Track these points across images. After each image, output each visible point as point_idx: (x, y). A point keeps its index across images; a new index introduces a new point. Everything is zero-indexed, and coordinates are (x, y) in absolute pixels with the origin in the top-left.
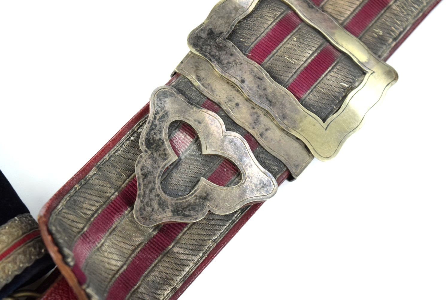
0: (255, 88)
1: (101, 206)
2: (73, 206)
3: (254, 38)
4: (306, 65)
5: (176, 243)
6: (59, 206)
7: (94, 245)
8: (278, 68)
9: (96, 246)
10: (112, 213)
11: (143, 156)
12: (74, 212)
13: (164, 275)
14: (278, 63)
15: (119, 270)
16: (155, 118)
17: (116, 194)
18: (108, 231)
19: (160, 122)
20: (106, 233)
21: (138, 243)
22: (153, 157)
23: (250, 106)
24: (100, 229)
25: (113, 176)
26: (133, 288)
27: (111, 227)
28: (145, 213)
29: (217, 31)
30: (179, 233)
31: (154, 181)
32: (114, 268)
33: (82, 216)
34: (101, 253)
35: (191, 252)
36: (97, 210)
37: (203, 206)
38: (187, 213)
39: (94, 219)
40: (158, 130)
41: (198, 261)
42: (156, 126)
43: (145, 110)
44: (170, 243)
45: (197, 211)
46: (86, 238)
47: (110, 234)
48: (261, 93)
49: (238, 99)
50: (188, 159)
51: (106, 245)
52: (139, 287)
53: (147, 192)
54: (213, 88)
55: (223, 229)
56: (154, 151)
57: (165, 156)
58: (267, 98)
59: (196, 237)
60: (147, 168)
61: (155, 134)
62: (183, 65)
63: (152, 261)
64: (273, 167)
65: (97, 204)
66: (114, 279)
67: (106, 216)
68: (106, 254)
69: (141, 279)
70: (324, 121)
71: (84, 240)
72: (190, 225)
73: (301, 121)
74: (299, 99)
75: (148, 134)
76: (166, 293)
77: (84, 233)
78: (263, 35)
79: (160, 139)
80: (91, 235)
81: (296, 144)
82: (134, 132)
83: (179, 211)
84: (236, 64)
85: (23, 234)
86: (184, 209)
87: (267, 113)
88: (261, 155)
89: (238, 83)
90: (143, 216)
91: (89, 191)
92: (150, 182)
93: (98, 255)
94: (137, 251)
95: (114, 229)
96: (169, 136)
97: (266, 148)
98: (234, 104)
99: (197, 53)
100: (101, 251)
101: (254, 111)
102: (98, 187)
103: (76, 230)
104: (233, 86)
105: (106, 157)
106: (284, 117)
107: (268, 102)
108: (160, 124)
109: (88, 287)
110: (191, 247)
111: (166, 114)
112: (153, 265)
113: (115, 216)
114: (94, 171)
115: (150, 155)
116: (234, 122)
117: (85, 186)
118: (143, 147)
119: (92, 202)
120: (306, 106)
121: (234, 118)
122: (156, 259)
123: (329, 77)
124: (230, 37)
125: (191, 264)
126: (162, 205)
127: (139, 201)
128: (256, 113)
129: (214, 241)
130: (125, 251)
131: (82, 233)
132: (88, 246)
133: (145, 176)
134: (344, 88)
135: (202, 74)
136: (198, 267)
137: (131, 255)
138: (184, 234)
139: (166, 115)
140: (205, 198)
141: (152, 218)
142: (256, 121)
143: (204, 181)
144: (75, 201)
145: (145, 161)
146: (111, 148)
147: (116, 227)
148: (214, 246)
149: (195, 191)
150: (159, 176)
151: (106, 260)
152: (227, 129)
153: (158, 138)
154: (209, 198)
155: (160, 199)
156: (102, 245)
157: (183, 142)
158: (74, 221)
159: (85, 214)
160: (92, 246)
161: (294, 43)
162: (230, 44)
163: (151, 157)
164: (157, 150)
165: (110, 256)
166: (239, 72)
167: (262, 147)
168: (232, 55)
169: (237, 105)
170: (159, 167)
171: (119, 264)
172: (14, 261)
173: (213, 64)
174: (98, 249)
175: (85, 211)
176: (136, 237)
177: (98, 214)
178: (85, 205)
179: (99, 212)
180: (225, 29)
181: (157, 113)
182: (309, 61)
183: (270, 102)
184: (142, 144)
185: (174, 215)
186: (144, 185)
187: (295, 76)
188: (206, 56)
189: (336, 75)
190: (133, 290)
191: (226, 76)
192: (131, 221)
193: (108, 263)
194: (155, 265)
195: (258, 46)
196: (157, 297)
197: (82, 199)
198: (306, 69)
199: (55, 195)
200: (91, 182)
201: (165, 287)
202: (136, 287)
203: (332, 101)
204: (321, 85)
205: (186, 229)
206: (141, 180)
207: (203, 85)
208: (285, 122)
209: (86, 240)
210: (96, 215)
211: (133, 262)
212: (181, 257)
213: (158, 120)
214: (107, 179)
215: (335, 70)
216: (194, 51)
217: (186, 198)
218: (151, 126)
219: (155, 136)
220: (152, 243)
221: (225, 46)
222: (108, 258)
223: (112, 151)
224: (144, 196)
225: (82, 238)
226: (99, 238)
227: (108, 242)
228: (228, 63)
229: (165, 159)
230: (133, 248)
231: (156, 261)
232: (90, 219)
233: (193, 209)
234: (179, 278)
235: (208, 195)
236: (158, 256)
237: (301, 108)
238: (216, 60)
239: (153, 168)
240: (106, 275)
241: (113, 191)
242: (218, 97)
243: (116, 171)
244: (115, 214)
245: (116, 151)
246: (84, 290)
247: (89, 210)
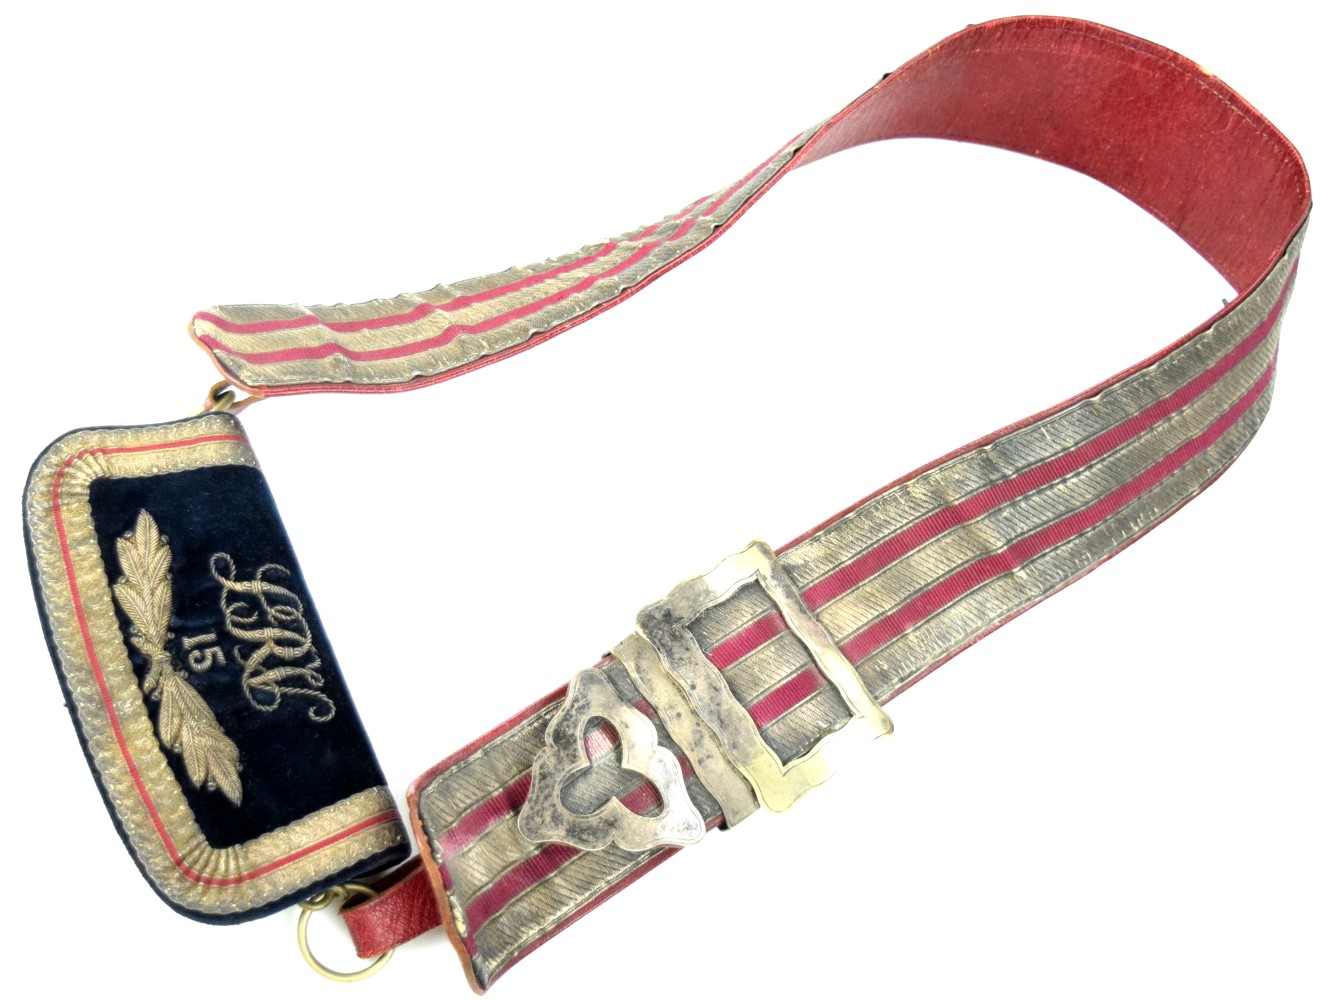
0: (707, 700)
1: (478, 801)
2: (445, 791)
3: (721, 635)
4: (778, 686)
5: (560, 872)
6: (430, 788)
7: (460, 848)
8: (742, 681)
9: (462, 849)
10: (489, 814)
11: (547, 751)
12: (445, 800)
13: (534, 909)
14: (744, 675)
15: (482, 887)
16: (572, 706)
17: (500, 790)
18: (479, 835)
19: (578, 713)
20: (476, 836)
21: (512, 860)
23: (695, 720)
24: (470, 829)
25: (501, 766)
26: (493, 913)
27: (484, 830)
28: (532, 823)
29: (676, 614)
30: (566, 860)
31: (553, 787)
32: (477, 883)
33: (453, 808)
34: (466, 860)
35: (577, 889)
36: (472, 805)
37: (606, 834)
38: (585, 837)
39: (466, 815)
40: (573, 723)
41: (581, 903)
42: (571, 716)
43: (562, 692)
44: (552, 871)
45: (598, 838)
46: (452, 836)
47: (481, 839)
48: (713, 707)
49: (682, 708)
50: (602, 769)
51: (474, 852)
52: (501, 916)
53: (542, 798)
54: (654, 686)
55: (622, 870)
56: (561, 749)
57: (574, 758)
58: (719, 716)
59: (587, 872)
60: (548, 768)
61: (568, 726)
62: (622, 647)
63: (524, 888)
64: (705, 807)
65: (473, 797)
66: (474, 897)
67: (481, 815)
68: (471, 863)
69: (506, 906)
70: (784, 763)
71: (450, 839)
72: (582, 853)
73: (755, 757)
74: (759, 727)
75: (560, 724)
76: (531, 932)
77: (451, 829)
78: (734, 634)
79: (573, 735)
80: (459, 834)
81: (741, 785)
82: (540, 717)
83: (575, 831)
84: (690, 663)
85: (380, 810)
86: (582, 831)
87: (714, 736)
88: (693, 788)
89: (687, 688)
90: (529, 827)
91: (467, 778)
92: (547, 786)
93: (462, 861)
94: (509, 869)
95: (487, 834)
96: (585, 734)
97: (702, 780)
98: (674, 713)
99: (644, 636)
100: (466, 858)
101: (698, 728)
102: (479, 776)
103: (444, 823)
104: (680, 690)
105: (498, 740)
106: (735, 746)
107: (719, 722)
108: (577, 715)
109: (453, 895)
110: (576, 882)
111: (588, 704)
112: (523, 893)
113: (492, 818)
114: (479, 754)
115: (555, 752)
116: (668, 737)
117: (464, 771)
118: (549, 740)
119: (467, 793)
120: (766, 739)
121: (670, 731)
122: (529, 886)
123: (804, 709)
124: (689, 627)
125: (572, 904)
126: (556, 819)
127: (529, 806)
128: (701, 732)
129: (608, 882)
130: (494, 865)
131: (449, 828)
132: (453, 847)
133: (544, 777)
134: (820, 729)
135: (644, 664)
136: (579, 911)
137: (499, 873)
138: (572, 863)
139: (587, 706)
140: (612, 824)
141: (539, 831)
142: (698, 743)
143: (615, 802)
144: (448, 786)
145: (548, 758)
146: (507, 731)
147: (489, 833)
148: (606, 888)
149: (601, 812)
150: (561, 781)
151: (470, 870)
152: (660, 744)
153: (570, 732)
154: (616, 825)
155: (556, 810)
157: (599, 746)
158: (443, 811)
159: (457, 805)
160: (457, 849)
161: (771, 654)
162: (689, 635)
163: (557, 755)
164: (565, 748)
165: (476, 866)
166: (692, 675)
167: (697, 777)
168: (687, 649)
169: (679, 715)
170: (563, 769)
171: (485, 879)
172: (363, 842)
173: (661, 655)
174: (463, 855)
175: (457, 801)
176: (510, 851)
177: (472, 810)
178: (458, 795)
179: (474, 807)
180: (685, 612)
181: (576, 700)
182: (784, 682)
183: (722, 722)
184: (549, 735)
185: (568, 835)
186: (540, 788)
187: (761, 697)
188: (654, 643)
189: (813, 708)
190: (493, 917)
191: (674, 674)
192: (510, 829)
193: (472, 875)
194: (526, 894)
195: (724, 647)
196: (520, 934)
197: (457, 786)
198: (778, 691)
199: (427, 772)
200: (472, 767)
201: (532, 925)
202: (498, 914)
203: (801, 742)
204: (792, 717)
205: (576, 857)
206: (537, 781)
207: (641, 678)
208: (735, 752)
209: (452, 839)
210: (469, 811)
211: (500, 883)
212: (562, 891)
213: (576, 709)
214: (493, 768)
215: (814, 702)
216: (641, 632)
217: (587, 818)
218: (565, 715)
219: (567, 729)
220: (529, 864)
221: (682, 636)
222: (473, 869)
223: (508, 735)
224: (536, 801)
226: (467, 840)
227: (477, 849)
228: (681, 659)
229: (573, 762)
230: (505, 864)
231: (529, 889)
232: (460, 814)
233: (594, 834)
234: (552, 918)
235: (616, 820)
236: (532, 883)
237: (759, 740)
238: (666, 651)
239: (556, 769)
240: (467, 889)
241: (497, 785)
242: (656, 699)
243: (506, 761)
244: (493, 815)
245: (513, 736)
246: (449, 897)
247: (463, 802)
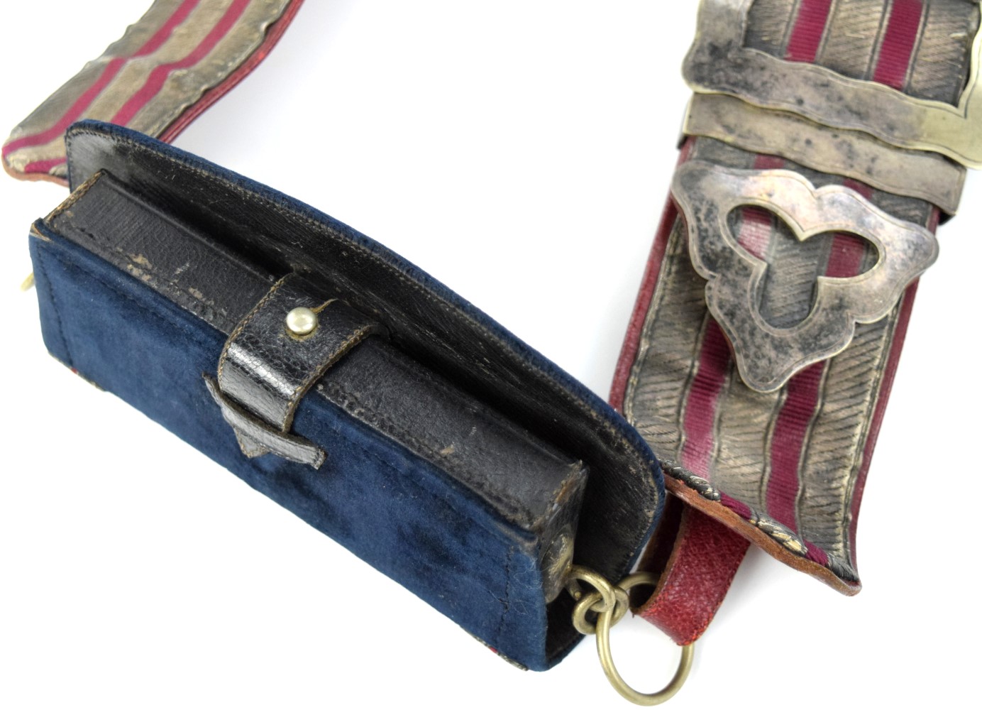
0: (824, 104)
1: (683, 393)
2: (644, 412)
3: (783, 27)
4: (883, 31)
5: (824, 397)
7: (708, 457)
8: (845, 57)
9: (712, 456)
10: (704, 397)
11: (713, 285)
12: (652, 420)
13: (828, 456)
14: (841, 48)
15: (762, 478)
16: (698, 220)
17: (697, 364)
18: (713, 426)
19: (709, 222)
20: (712, 431)
21: (764, 425)
22: (728, 281)
23: (829, 134)
24: (700, 429)
26: (795, 495)
27: (714, 417)
28: (759, 371)
29: (721, 42)
30: (818, 380)
31: (750, 317)
32: (754, 478)
33: (666, 422)
34: (724, 464)
35: (853, 401)
36: (680, 403)
37: (843, 321)
38: (824, 342)
39: (685, 419)
40: (714, 236)
41: (869, 411)
42: (706, 231)
43: (672, 213)
44: (816, 402)
45: (839, 332)
46: (691, 451)
47: (719, 429)
48: (837, 106)
49: (806, 132)
50: (781, 259)
51: (724, 449)
52: (804, 491)
53: (748, 337)
54: (759, 133)
55: (882, 344)
56: (724, 271)
57: (745, 271)
58: (851, 111)
59: (850, 375)
60: (728, 301)
61: (712, 243)
62: (694, 121)
63: (800, 443)
64: (912, 213)
65: (675, 393)
66: (763, 495)
67: (698, 406)
68: (731, 463)
69: (799, 477)
70: (955, 104)
71: (691, 456)
72: (828, 363)
73: (921, 121)
74: (899, 89)
75: (702, 248)
76: (845, 481)
77: (684, 446)
78: (795, 15)
79: (724, 248)
80: (696, 444)
81: (929, 162)
82: (673, 257)
83: (810, 344)
84: (777, 79)
86: (816, 338)
87: (861, 134)
88: (884, 203)
89: (795, 108)
90: (760, 378)
91: (653, 379)
92: (744, 321)
93: (722, 468)
94: (770, 436)
95: (720, 421)
96: (734, 236)
97: (887, 188)
98: (802, 144)
99: (708, 91)
100: (722, 461)
101: (839, 140)
103: (671, 446)
104: (788, 115)
105: (651, 316)
106: (891, 128)
107: (854, 116)
108: (711, 225)
109: (758, 520)
110: (848, 394)
111: (712, 205)
112: (804, 449)
113: (711, 398)
114: (644, 345)
115: (721, 280)
116: (816, 172)
117: (644, 374)
118: (705, 273)
119: (666, 394)
120: (915, 94)
121: (814, 165)
122: (803, 437)
123: (927, 34)
124: (747, 44)
125: (861, 419)
126: (781, 347)
127: (742, 356)
128: (844, 142)
129: (879, 368)
130: (754, 445)
131: (681, 446)
132: (701, 462)
133: (731, 314)
134: (959, 41)
135: (731, 119)
136: (873, 421)
137: (764, 447)
138: (827, 378)
139: (713, 208)
140: (840, 305)
141: (774, 374)
142: (851, 154)
143: (825, 282)
144: (642, 403)
145: (720, 291)
146: (650, 298)
147: (721, 416)
148: (883, 376)
149: (820, 303)
150: (753, 305)
151: (737, 470)
152: (817, 186)
153: (719, 247)
154: (845, 304)
155: (773, 339)
156: (719, 451)
157: (758, 237)
158: (662, 434)
159: (667, 416)
160: (705, 460)
161: (848, 6)
162: (752, 52)
163: (725, 281)
164: (728, 268)
166: (788, 91)
167: (878, 190)
168: (763, 69)
169: (808, 142)
170: (745, 291)
171: (758, 468)
173: (741, 96)
174: (717, 461)
175: (664, 411)
176: (756, 416)
177: (685, 407)
178: (659, 403)
179: (685, 403)
180: (732, 33)
181: (697, 211)
182: (886, 23)
183: (858, 114)
184: (700, 268)
185: (805, 354)
186: (738, 329)
187: (876, 57)
188: (724, 89)
189: (937, 26)
190: (797, 498)
191: (770, 104)
192: (738, 396)
193: (742, 475)
194: (808, 447)
195: (795, 36)
196: (836, 493)
197: (650, 396)
198: (887, 37)
201: (839, 473)
202: (799, 493)
203: (952, 68)
204: (923, 51)
205: (826, 370)
206: (728, 324)
207: (740, 136)
208: (897, 134)
209: (692, 455)
211: (774, 457)
212: (841, 415)
213: (705, 220)
214: (669, 348)
215: (931, 19)
216: (701, 89)
217: (811, 320)
218: (700, 234)
219: (713, 247)
220: (784, 415)
221: (746, 60)
222: (739, 467)
223: (655, 301)
224: (745, 346)
225: (686, 454)
226: (709, 443)
227: (726, 443)
228: (764, 84)
229: (748, 275)
230: (762, 435)
231: (806, 440)
232: (678, 421)
233: (831, 331)
234: (853, 448)
235: (841, 300)
236: (804, 431)
237: (911, 101)
238: (743, 87)
239: (737, 297)
240: (750, 494)
241: (690, 362)
242: (773, 144)
243: (676, 330)
244: (709, 395)
245: (662, 299)
246: (757, 525)
247: (669, 407)
